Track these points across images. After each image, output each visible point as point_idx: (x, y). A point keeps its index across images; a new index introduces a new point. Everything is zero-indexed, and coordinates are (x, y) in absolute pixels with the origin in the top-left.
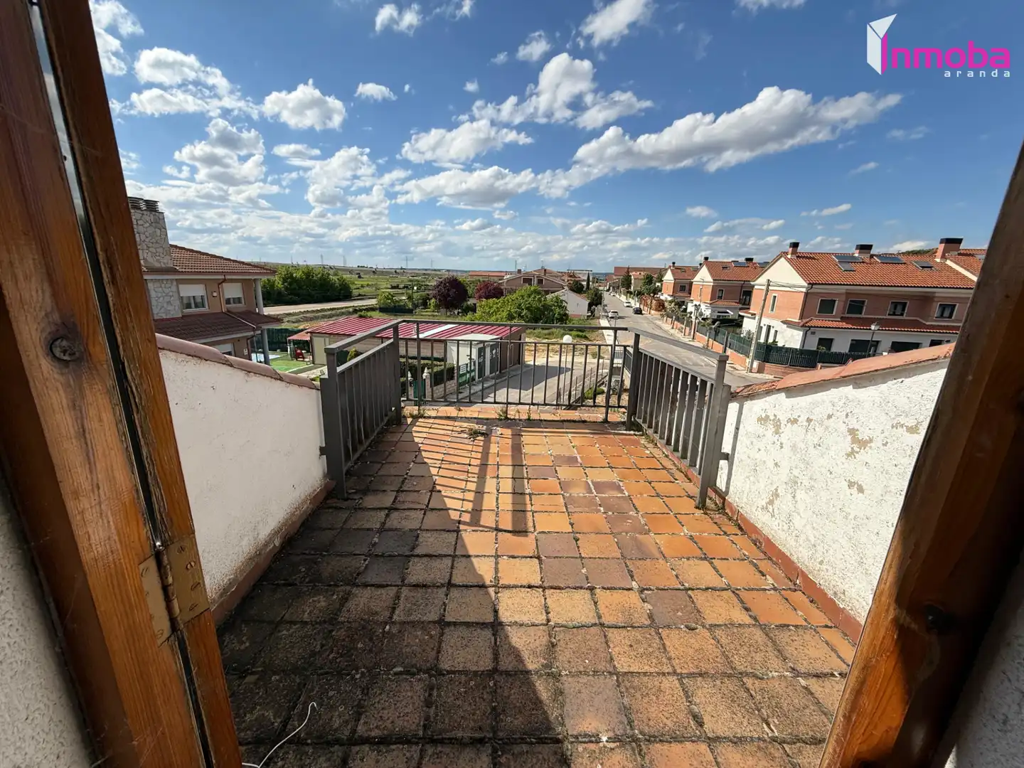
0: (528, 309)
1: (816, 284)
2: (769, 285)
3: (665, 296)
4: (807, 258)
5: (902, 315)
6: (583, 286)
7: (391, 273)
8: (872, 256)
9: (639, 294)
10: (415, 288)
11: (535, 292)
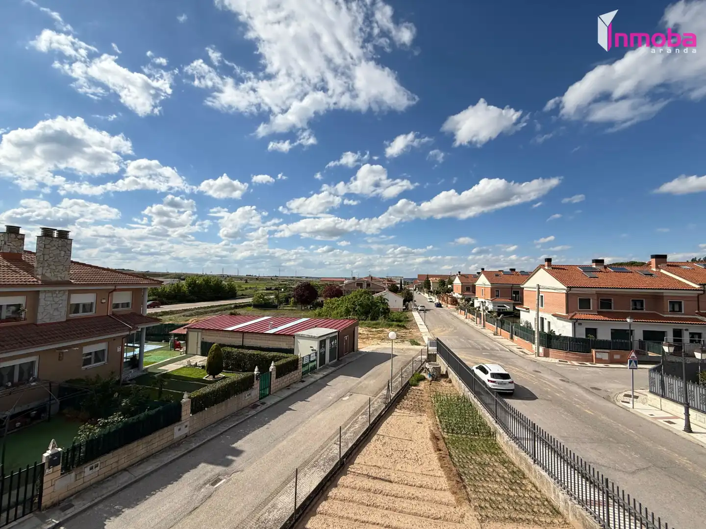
0: (359, 305)
1: (573, 287)
2: (539, 288)
3: (457, 294)
4: (559, 269)
5: (643, 309)
6: (397, 287)
7: (269, 279)
8: (606, 267)
9: (437, 293)
10: (283, 290)
11: (365, 292)
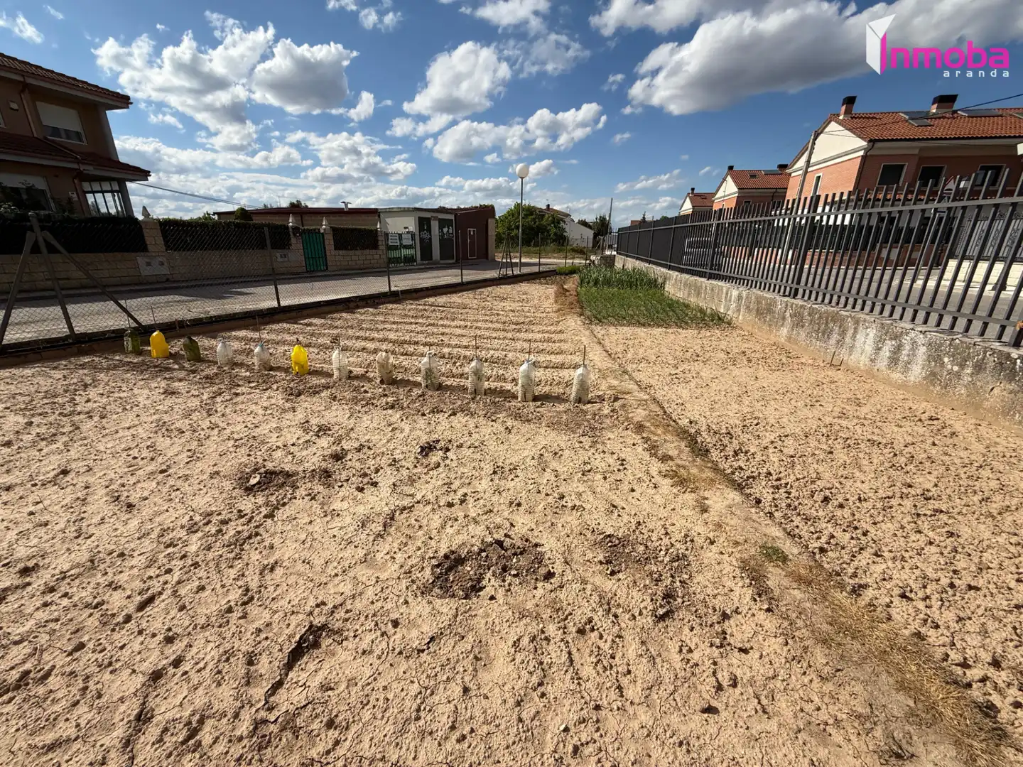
1: (879, 140)
4: (865, 118)
8: (955, 112)
